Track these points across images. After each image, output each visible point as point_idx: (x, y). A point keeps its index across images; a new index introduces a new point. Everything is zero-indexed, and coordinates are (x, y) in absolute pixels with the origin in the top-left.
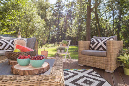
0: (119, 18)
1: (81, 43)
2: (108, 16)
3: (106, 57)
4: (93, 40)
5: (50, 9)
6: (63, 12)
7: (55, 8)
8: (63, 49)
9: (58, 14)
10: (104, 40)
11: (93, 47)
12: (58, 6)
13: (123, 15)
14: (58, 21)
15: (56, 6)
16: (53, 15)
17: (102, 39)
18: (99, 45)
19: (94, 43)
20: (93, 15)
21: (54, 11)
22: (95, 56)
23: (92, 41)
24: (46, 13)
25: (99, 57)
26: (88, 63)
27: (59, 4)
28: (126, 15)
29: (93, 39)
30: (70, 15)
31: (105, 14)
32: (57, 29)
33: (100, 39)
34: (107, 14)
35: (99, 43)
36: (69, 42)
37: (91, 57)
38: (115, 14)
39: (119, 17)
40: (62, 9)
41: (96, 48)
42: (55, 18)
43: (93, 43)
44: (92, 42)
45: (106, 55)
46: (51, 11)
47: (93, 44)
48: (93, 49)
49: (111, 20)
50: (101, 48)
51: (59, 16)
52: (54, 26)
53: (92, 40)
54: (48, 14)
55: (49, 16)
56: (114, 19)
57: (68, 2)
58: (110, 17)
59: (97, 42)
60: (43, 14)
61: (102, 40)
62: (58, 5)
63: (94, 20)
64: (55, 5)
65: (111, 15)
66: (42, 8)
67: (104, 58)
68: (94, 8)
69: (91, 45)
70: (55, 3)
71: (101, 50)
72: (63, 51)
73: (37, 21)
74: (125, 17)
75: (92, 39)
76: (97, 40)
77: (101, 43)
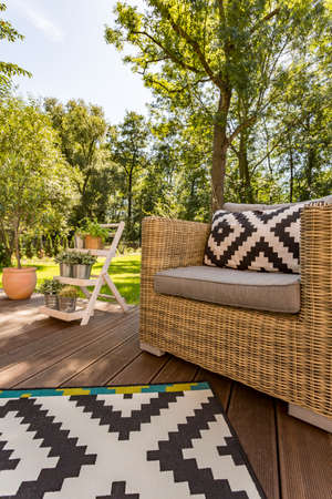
0: (308, 175)
1: (156, 229)
2: (275, 168)
3: (296, 315)
4: (221, 220)
5: (105, 140)
6: (145, 150)
7: (120, 139)
8: (80, 262)
9: (131, 157)
10: (276, 214)
11: (219, 250)
12: (131, 133)
13: (318, 168)
14: (130, 176)
15: (124, 133)
16: (115, 158)
17: (268, 212)
18: (251, 242)
19: (228, 230)
20: (232, 164)
21: (119, 145)
22: (228, 306)
23: (216, 223)
24: (91, 152)
25: (247, 317)
26: (184, 342)
27: (134, 126)
28: (325, 169)
29: (221, 215)
30: (165, 161)
31: (266, 161)
32: (127, 201)
33: (258, 213)
34: (273, 161)
35: (249, 230)
36: (116, 228)
37: (205, 309)
38: (296, 163)
39: (308, 171)
40: (142, 143)
41: (235, 261)
42: (121, 170)
43: (220, 231)
44: (216, 228)
45: (296, 306)
46: (107, 147)
47: (219, 239)
48: (221, 263)
49: (283, 180)
50: (261, 261)
51: (134, 163)
52: (117, 193)
53: (217, 217)
54: (100, 154)
55: (102, 161)
56: (292, 178)
57: (160, 121)
58: (281, 172)
59: (238, 229)
60: (82, 154)
61: (265, 219)
62: (130, 129)
63: (236, 178)
64: (120, 130)
65: (285, 164)
66: (82, 135)
67: (286, 325)
68: (235, 134)
69: (211, 240)
70: (123, 122)
71: (263, 270)
72: (81, 269)
73: (55, 168)
74: (322, 174)
75: (218, 213)
76: (240, 218)
77: (264, 231)
